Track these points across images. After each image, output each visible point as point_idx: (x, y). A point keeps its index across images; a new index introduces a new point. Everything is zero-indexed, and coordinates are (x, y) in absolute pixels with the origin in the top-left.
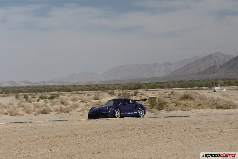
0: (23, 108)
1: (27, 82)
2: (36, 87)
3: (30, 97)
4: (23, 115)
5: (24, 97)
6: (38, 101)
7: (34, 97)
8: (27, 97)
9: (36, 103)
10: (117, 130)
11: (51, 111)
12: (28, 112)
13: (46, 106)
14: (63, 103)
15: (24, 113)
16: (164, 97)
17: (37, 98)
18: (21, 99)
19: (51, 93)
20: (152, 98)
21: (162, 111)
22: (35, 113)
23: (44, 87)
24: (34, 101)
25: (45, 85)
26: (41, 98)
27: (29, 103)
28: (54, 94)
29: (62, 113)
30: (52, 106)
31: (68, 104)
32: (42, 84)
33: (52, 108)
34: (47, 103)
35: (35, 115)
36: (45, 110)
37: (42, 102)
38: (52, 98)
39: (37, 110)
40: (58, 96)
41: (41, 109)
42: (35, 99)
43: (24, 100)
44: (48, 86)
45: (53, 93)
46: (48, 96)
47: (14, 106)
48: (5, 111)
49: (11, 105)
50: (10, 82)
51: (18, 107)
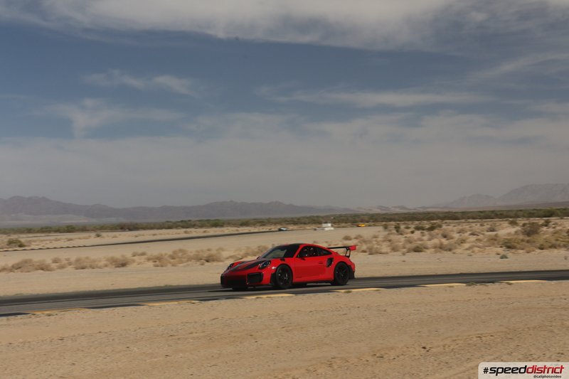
0: (388, 243)
1: (402, 208)
3: (402, 227)
4: (387, 253)
5: (395, 228)
6: (412, 232)
7: (408, 228)
8: (399, 227)
9: (409, 235)
11: (427, 248)
12: (394, 249)
13: (422, 240)
14: (445, 236)
15: (389, 251)
17: (412, 229)
18: (390, 231)
19: (432, 222)
22: (405, 250)
23: (424, 213)
24: (407, 233)
25: (425, 211)
26: (418, 228)
27: (400, 236)
28: (435, 224)
29: (443, 252)
30: (430, 240)
31: (452, 238)
32: (421, 210)
33: (429, 244)
34: (423, 236)
35: (404, 254)
36: (418, 247)
37: (418, 233)
38: (432, 228)
39: (409, 246)
40: (440, 226)
41: (413, 246)
42: (410, 230)
43: (394, 231)
44: (429, 213)
45: (435, 221)
46: (427, 226)
47: (379, 239)
48: (364, 247)
49: (375, 239)
50: (380, 207)
51: (384, 241)
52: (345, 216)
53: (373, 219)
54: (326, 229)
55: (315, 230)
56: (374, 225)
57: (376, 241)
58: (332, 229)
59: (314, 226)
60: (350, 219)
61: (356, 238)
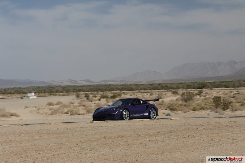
0: (84, 108)
1: (88, 81)
2: (97, 86)
3: (91, 96)
4: (84, 114)
5: (86, 96)
6: (100, 100)
7: (95, 97)
8: (88, 96)
9: (97, 102)
10: (181, 130)
12: (89, 112)
15: (85, 113)
16: (230, 97)
17: (99, 98)
18: (82, 99)
19: (113, 92)
20: (216, 97)
21: (227, 110)
23: (105, 86)
24: (96, 101)
25: (106, 83)
26: (103, 97)
27: (90, 103)
28: (116, 94)
32: (103, 83)
34: (108, 102)
38: (114, 97)
40: (120, 95)
42: (97, 98)
43: (85, 99)
44: (110, 85)
45: (115, 92)
46: (110, 95)
47: (75, 105)
48: (66, 110)
49: (72, 105)
50: (70, 81)
51: (79, 106)
52: (42, 87)
53: (66, 90)
54: (31, 98)
55: (22, 98)
56: (68, 95)
57: (73, 106)
58: (35, 97)
59: (19, 96)
60: (46, 90)
61: (57, 104)
